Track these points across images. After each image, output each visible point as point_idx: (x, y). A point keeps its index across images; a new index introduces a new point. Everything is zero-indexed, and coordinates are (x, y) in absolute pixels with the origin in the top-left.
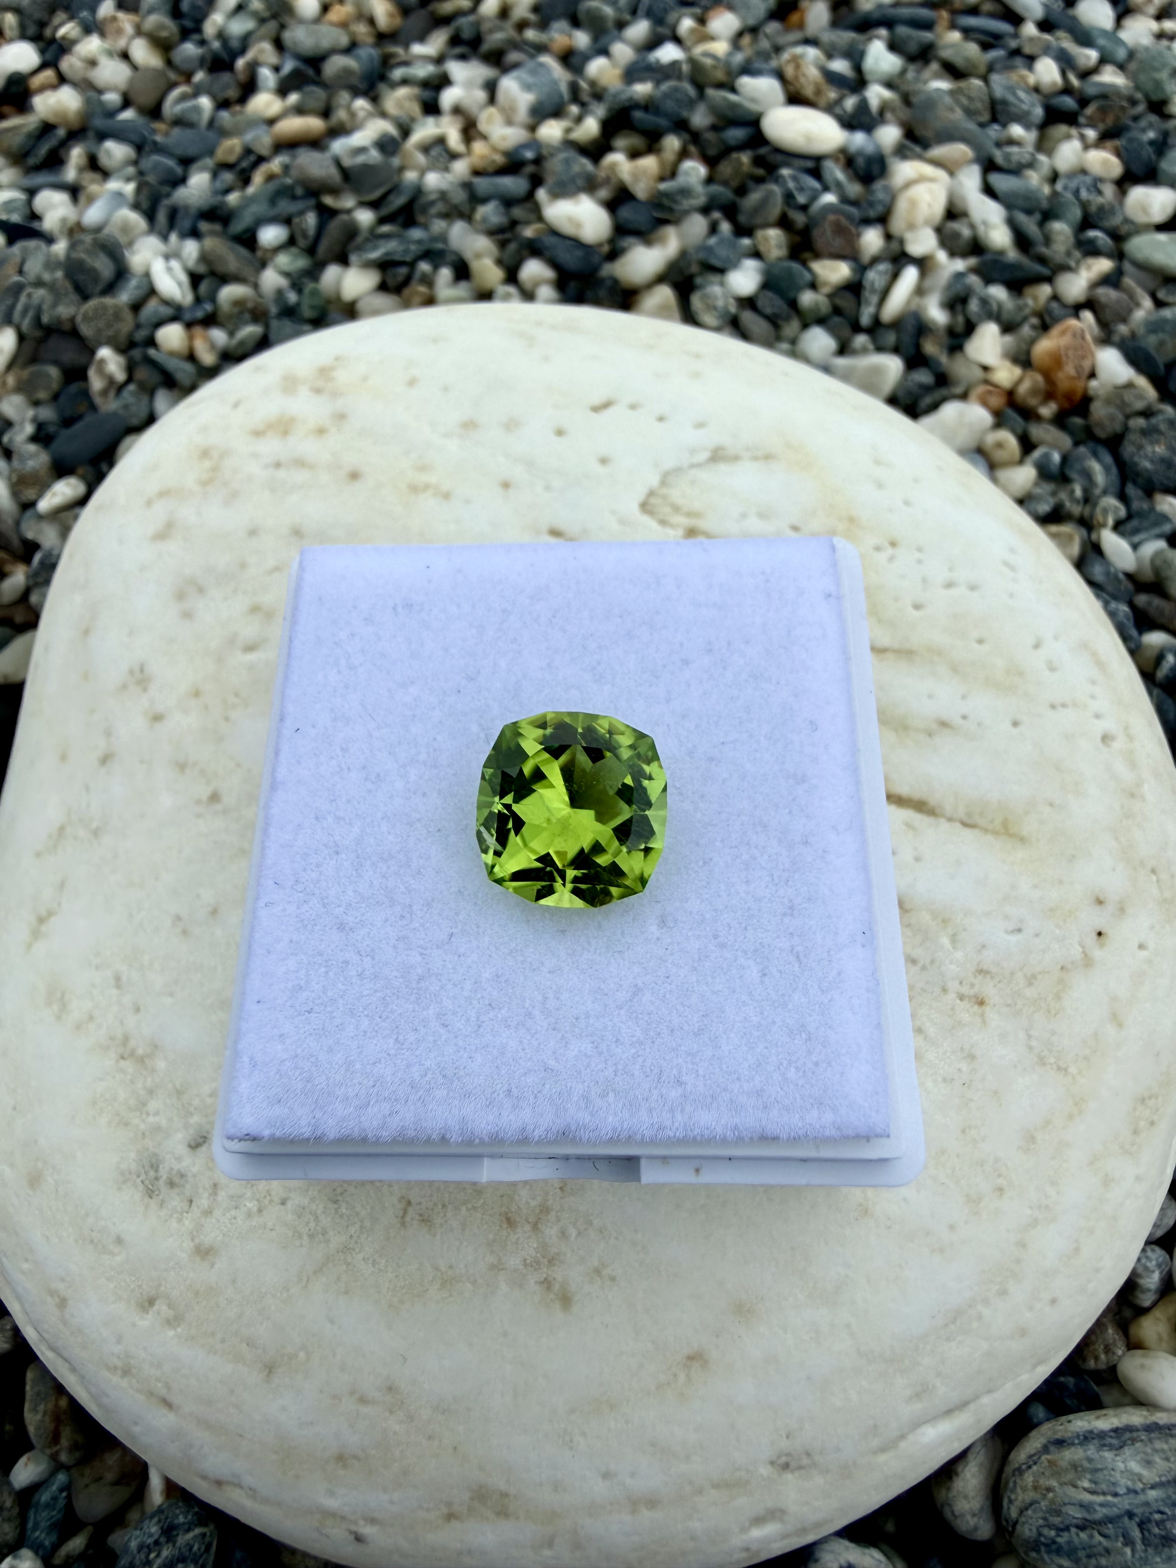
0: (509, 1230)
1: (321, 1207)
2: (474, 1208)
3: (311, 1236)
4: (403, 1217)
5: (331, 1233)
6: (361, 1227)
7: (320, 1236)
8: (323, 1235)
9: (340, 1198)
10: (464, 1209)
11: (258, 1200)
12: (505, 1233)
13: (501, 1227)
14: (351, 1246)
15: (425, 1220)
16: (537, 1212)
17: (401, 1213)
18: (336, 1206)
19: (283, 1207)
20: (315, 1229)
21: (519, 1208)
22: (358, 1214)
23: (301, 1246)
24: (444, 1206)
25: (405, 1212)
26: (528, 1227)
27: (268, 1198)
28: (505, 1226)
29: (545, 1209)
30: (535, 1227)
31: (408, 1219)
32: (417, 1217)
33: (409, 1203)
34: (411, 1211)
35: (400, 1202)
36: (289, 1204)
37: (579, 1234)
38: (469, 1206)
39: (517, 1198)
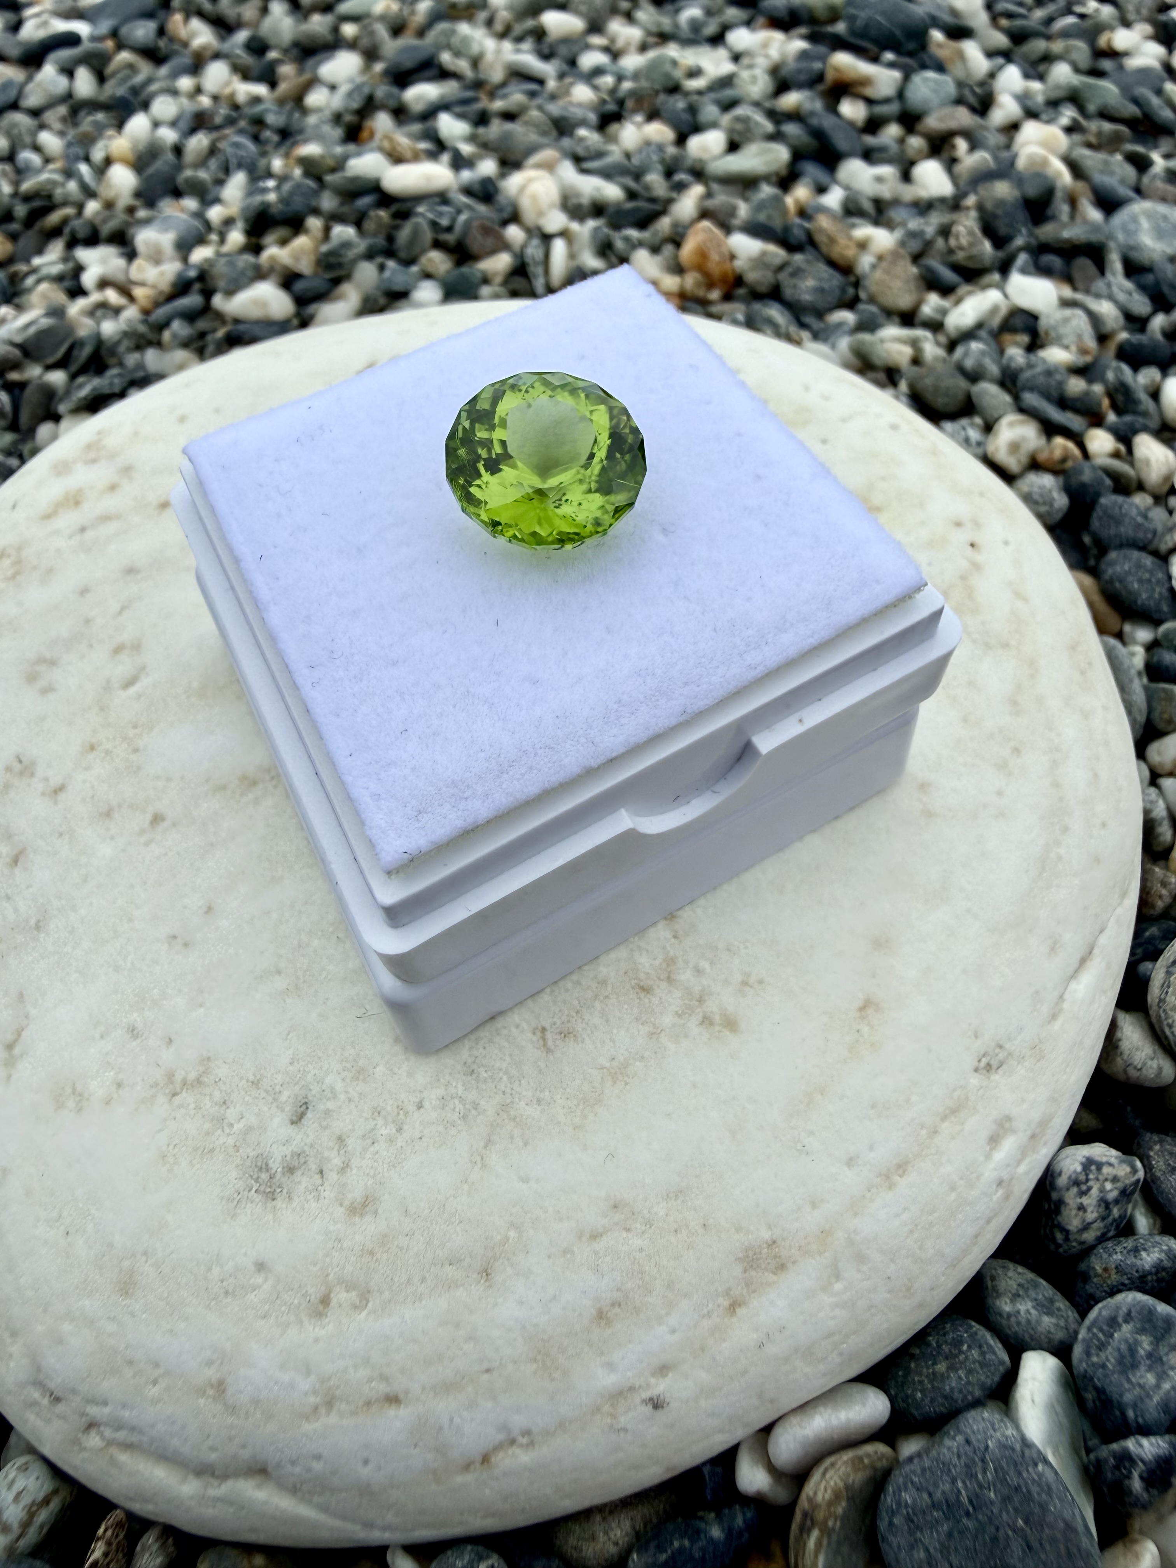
0: (648, 996)
1: (460, 1084)
2: (607, 997)
3: (464, 1117)
4: (545, 1045)
5: (482, 1103)
6: (510, 1078)
7: (474, 1112)
8: (476, 1109)
9: (475, 1067)
10: (597, 1004)
11: (394, 1121)
12: (646, 1000)
13: (640, 998)
14: (508, 1101)
15: (566, 1034)
16: (664, 966)
17: (541, 1042)
18: (474, 1076)
19: (422, 1110)
20: (465, 1109)
21: (647, 974)
22: (500, 1069)
23: (459, 1132)
24: (577, 1012)
25: (544, 1039)
26: (664, 985)
27: (401, 1112)
28: (642, 995)
29: (671, 961)
30: (669, 980)
31: (550, 1043)
32: (559, 1037)
33: (544, 1029)
34: (548, 1035)
35: (534, 1034)
36: (426, 1104)
37: (712, 963)
38: (601, 998)
39: (640, 967)
